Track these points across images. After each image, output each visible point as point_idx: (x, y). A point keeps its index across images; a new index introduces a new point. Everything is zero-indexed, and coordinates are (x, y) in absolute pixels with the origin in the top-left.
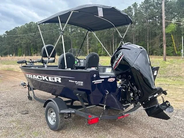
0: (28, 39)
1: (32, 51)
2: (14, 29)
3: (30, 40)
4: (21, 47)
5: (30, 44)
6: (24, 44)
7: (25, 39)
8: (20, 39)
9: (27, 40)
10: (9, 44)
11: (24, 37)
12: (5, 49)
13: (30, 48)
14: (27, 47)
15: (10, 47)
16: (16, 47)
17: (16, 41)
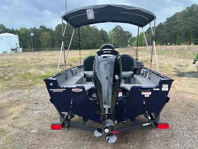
0: (188, 24)
1: (191, 39)
2: (174, 15)
3: (190, 25)
4: (180, 34)
5: (190, 30)
6: (183, 30)
7: (185, 25)
8: (180, 25)
9: (186, 26)
10: (168, 32)
11: (183, 23)
12: (165, 37)
13: (190, 35)
14: (186, 34)
15: (169, 34)
16: (175, 35)
17: (174, 28)
